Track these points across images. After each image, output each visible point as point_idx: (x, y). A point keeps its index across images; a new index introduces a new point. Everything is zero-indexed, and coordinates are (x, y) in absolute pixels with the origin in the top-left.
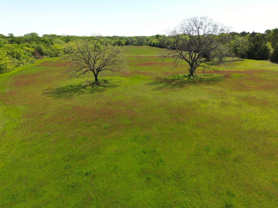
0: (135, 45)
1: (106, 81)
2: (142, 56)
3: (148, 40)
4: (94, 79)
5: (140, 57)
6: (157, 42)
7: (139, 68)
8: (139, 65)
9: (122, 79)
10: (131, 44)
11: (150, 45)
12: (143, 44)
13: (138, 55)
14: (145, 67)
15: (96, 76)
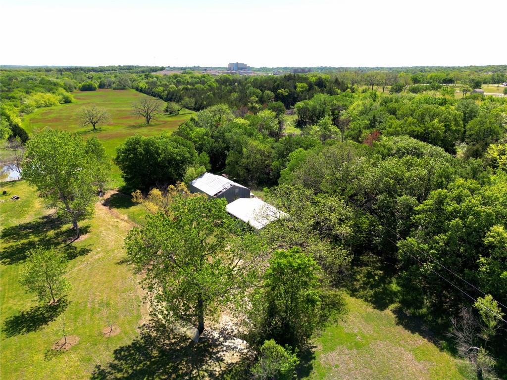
0: (115, 89)
1: (100, 128)
2: (123, 109)
3: (134, 81)
4: (93, 127)
5: (121, 111)
6: (146, 87)
7: (120, 121)
8: (119, 118)
9: (109, 127)
10: (108, 86)
11: (137, 89)
12: (127, 87)
13: (119, 109)
14: (124, 120)
15: (94, 126)
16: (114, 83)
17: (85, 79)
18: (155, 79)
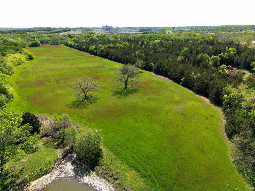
10: (46, 43)
16: (49, 41)
17: (30, 39)
18: (76, 38)
